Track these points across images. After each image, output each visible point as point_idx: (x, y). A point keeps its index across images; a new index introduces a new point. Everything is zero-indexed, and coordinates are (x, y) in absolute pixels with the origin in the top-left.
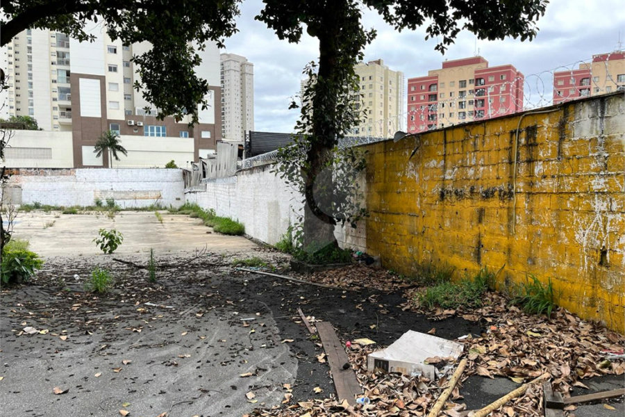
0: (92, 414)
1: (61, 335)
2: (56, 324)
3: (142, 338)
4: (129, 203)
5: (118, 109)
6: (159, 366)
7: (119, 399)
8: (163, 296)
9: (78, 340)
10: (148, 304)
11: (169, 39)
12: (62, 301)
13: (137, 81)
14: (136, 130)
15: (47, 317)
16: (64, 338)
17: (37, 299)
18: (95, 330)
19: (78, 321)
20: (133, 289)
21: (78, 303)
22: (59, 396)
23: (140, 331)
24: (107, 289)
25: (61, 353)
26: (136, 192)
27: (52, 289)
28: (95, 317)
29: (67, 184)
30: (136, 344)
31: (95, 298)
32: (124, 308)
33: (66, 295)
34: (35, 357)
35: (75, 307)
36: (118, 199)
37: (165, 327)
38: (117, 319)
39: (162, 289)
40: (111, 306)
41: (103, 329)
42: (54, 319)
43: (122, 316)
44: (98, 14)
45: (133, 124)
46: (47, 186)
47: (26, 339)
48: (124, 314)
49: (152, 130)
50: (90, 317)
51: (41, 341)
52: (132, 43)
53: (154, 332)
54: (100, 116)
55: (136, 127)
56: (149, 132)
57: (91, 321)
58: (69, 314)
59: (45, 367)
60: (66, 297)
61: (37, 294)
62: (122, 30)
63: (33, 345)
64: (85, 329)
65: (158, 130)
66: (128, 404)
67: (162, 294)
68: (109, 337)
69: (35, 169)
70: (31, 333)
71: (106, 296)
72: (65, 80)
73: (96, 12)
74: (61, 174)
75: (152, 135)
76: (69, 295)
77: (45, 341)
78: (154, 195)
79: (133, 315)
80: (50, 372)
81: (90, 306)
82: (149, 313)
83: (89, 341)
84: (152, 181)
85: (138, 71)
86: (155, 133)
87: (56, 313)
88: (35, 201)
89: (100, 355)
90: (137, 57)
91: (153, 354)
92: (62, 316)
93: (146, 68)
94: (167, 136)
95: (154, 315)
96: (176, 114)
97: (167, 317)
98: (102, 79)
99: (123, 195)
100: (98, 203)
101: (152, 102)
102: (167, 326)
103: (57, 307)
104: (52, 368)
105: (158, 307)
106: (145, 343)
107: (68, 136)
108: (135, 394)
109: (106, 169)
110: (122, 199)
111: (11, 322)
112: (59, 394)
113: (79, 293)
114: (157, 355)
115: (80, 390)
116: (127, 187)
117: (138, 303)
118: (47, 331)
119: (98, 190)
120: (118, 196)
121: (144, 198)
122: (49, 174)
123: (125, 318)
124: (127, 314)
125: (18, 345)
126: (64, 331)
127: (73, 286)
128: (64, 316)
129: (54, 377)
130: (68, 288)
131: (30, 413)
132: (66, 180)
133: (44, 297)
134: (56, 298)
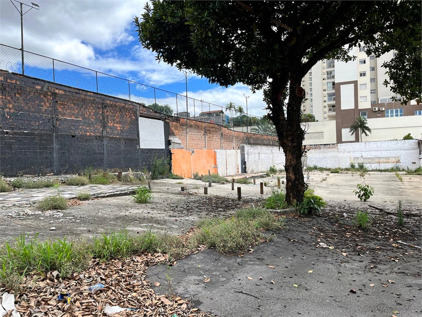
0: (372, 311)
2: (338, 244)
3: (400, 267)
4: (374, 166)
5: (366, 101)
6: (417, 290)
7: (390, 307)
8: (411, 238)
9: (355, 257)
10: (400, 241)
11: (412, 45)
12: (338, 229)
13: (386, 80)
14: (379, 114)
15: (331, 238)
16: (345, 254)
17: (324, 226)
18: (364, 254)
19: (351, 245)
20: (386, 229)
21: (349, 233)
23: (397, 261)
24: (368, 226)
25: (344, 264)
26: (380, 158)
27: (332, 221)
28: (362, 244)
29: (333, 154)
30: (395, 269)
31: (359, 231)
32: (382, 242)
33: (340, 226)
34: (328, 262)
35: (348, 235)
36: (366, 164)
37: (416, 262)
38: (378, 249)
39: (409, 232)
40: (372, 239)
41: (369, 254)
42: (336, 240)
43: (381, 247)
44: (361, 41)
45: (377, 110)
46: (321, 155)
47: (322, 251)
48: (382, 246)
49: (392, 112)
50: (359, 244)
51: (330, 253)
52: (383, 54)
53: (408, 264)
54: (354, 108)
55: (379, 112)
56: (390, 114)
57: (360, 247)
58: (345, 239)
59: (336, 271)
60: (341, 227)
61: (324, 223)
62: (376, 47)
63: (326, 255)
64: (357, 251)
65: (397, 112)
66: (397, 312)
67: (410, 236)
68: (375, 261)
69: (314, 145)
70: (324, 246)
71: (367, 230)
72: (332, 88)
73: (359, 41)
74: (329, 148)
75: (392, 116)
76: (343, 226)
77: (333, 254)
78: (393, 160)
79: (389, 248)
80: (340, 274)
81: (358, 236)
82: (402, 249)
83: (361, 260)
84: (392, 150)
85: (386, 73)
86: (394, 114)
87: (336, 237)
88: (314, 165)
89: (371, 272)
90: (386, 63)
91: (410, 280)
92: (340, 239)
93: (393, 70)
94: (404, 116)
95: (406, 251)
96: (417, 99)
97: (417, 254)
98: (355, 83)
99: (369, 160)
100: (353, 166)
101: (397, 93)
102: (418, 261)
103: (336, 233)
104: (341, 273)
105: (408, 246)
106: (403, 271)
107: (334, 122)
108: (401, 307)
109: (357, 143)
110: (369, 163)
111: (312, 238)
113: (349, 226)
114: (414, 282)
115: (362, 293)
116: (373, 154)
117: (392, 240)
118: (334, 248)
119: (353, 157)
120: (365, 161)
121: (386, 163)
122: (323, 148)
123: (383, 249)
124: (385, 247)
125: (318, 253)
126: (343, 250)
127: (344, 221)
128: (342, 240)
129: (343, 279)
130: (341, 222)
131: (332, 298)
132: (332, 152)
133: (328, 226)
134: (335, 227)
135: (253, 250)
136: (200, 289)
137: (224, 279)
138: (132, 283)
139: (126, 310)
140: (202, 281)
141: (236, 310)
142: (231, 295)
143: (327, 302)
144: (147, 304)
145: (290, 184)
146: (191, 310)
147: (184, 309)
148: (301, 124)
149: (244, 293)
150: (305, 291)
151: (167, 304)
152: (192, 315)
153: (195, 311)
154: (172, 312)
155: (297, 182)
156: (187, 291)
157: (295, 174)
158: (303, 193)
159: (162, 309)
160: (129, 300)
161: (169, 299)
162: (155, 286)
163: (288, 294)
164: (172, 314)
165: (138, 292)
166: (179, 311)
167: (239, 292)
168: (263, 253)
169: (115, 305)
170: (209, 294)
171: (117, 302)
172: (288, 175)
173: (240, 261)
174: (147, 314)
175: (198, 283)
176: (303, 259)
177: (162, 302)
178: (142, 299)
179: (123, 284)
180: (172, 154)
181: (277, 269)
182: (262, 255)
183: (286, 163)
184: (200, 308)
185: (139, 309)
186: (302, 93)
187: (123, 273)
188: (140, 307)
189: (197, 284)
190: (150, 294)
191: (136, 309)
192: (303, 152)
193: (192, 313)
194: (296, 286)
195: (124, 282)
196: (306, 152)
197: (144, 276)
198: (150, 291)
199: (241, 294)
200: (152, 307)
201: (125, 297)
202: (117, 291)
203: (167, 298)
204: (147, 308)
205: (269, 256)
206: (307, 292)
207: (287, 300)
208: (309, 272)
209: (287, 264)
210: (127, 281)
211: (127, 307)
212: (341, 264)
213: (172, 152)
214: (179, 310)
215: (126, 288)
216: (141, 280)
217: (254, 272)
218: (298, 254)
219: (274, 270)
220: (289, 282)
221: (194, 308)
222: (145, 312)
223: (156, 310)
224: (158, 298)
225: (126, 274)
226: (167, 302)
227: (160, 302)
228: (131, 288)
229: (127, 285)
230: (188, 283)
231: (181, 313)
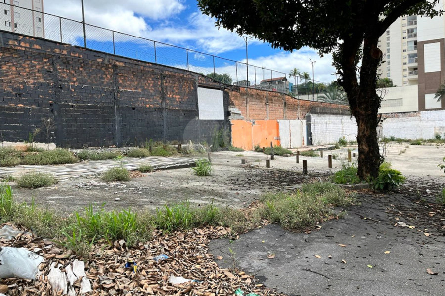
1: (424, 232)
2: (419, 224)
9: (438, 238)
12: (420, 207)
15: (411, 217)
16: (427, 235)
17: (403, 203)
19: (435, 224)
21: (433, 211)
22: (431, 276)
25: (426, 245)
27: (413, 198)
29: (414, 123)
33: (423, 203)
34: (408, 243)
35: (432, 213)
42: (417, 219)
46: (400, 125)
47: (400, 230)
50: (444, 223)
51: (410, 233)
54: (440, 70)
59: (417, 252)
60: (423, 205)
61: (404, 200)
63: (406, 235)
64: (442, 232)
69: (391, 114)
70: (403, 226)
72: (413, 48)
74: (410, 116)
77: (414, 234)
80: (421, 256)
81: (443, 215)
87: (418, 216)
88: (391, 135)
92: (422, 218)
98: (442, 42)
100: (438, 137)
103: (418, 211)
104: (422, 254)
107: (415, 88)
111: (388, 216)
112: (431, 274)
113: (433, 204)
118: (414, 227)
119: (438, 126)
122: (401, 116)
125: (396, 232)
126: (426, 230)
127: (427, 198)
128: (424, 219)
129: (425, 261)
130: (423, 199)
131: (412, 281)
132: (413, 120)
133: (407, 203)
134: (416, 205)
135: (321, 227)
136: (264, 265)
137: (290, 256)
138: (195, 255)
139: (190, 281)
140: (266, 256)
141: (304, 289)
142: (298, 273)
143: (406, 285)
144: (211, 277)
145: (363, 156)
146: (256, 285)
147: (249, 284)
148: (376, 90)
149: (312, 272)
150: (381, 272)
151: (231, 278)
152: (256, 290)
153: (260, 287)
154: (237, 286)
155: (371, 155)
156: (251, 267)
157: (369, 146)
158: (379, 166)
159: (226, 282)
160: (193, 271)
161: (233, 273)
162: (217, 260)
163: (362, 275)
164: (236, 288)
165: (201, 264)
166: (243, 286)
167: (307, 270)
168: (332, 230)
169: (180, 276)
170: (275, 271)
171: (181, 273)
172: (361, 147)
173: (306, 237)
174: (211, 286)
175: (262, 258)
176: (379, 239)
177: (226, 276)
178: (205, 271)
179: (186, 256)
180: (231, 125)
181: (349, 248)
182: (331, 233)
183: (359, 134)
184: (265, 283)
185: (203, 282)
186: (378, 55)
187: (186, 245)
188: (204, 279)
189: (261, 260)
190: (214, 267)
191: (200, 281)
192: (379, 121)
193: (256, 288)
194: (371, 267)
195: (187, 254)
196: (382, 121)
197: (207, 249)
198: (214, 264)
199: (308, 272)
200: (216, 280)
201: (188, 268)
202: (181, 263)
203: (230, 272)
204: (211, 281)
205: (338, 233)
206: (382, 274)
207: (360, 281)
208: (385, 253)
209: (359, 243)
210: (190, 253)
211: (191, 278)
212: (422, 245)
213: (232, 123)
214: (243, 284)
215: (190, 260)
216: (204, 253)
217: (323, 250)
218: (373, 233)
219: (345, 249)
220: (363, 262)
221: (259, 283)
222: (210, 285)
223: (220, 283)
224: (221, 271)
225: (189, 247)
226: (231, 276)
227: (224, 276)
228: (195, 261)
229: (190, 257)
230: (252, 258)
231: (246, 288)
